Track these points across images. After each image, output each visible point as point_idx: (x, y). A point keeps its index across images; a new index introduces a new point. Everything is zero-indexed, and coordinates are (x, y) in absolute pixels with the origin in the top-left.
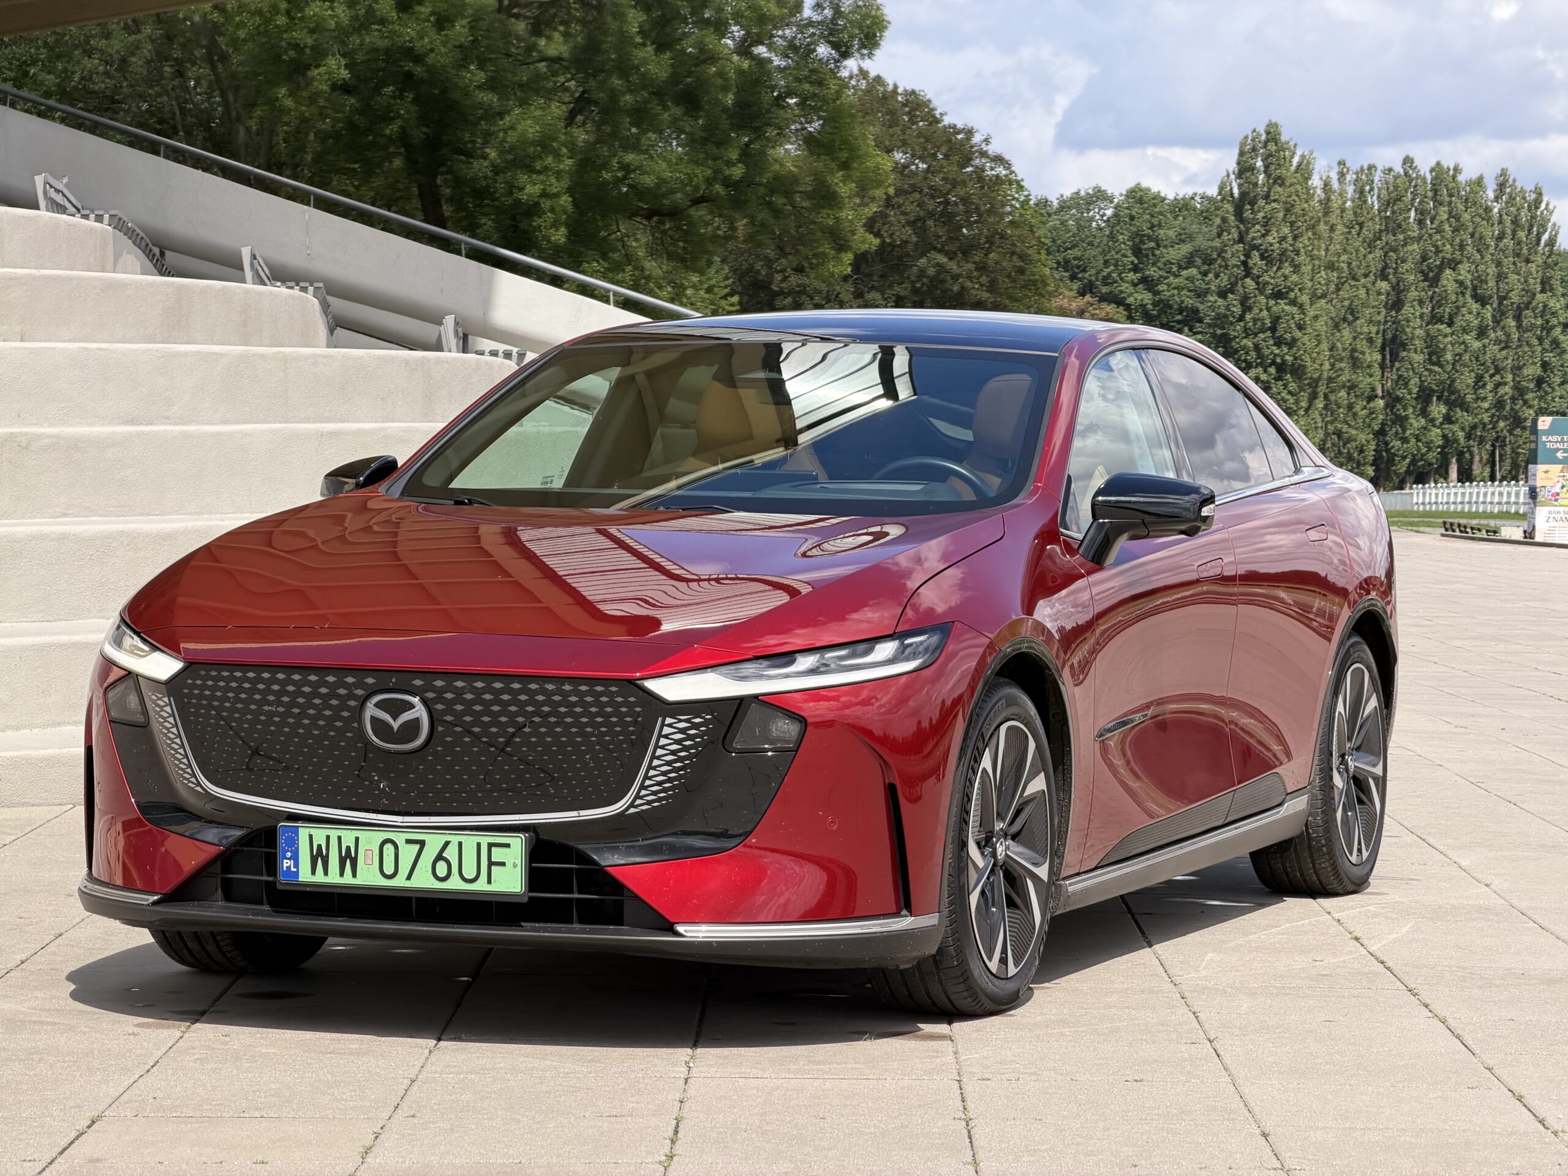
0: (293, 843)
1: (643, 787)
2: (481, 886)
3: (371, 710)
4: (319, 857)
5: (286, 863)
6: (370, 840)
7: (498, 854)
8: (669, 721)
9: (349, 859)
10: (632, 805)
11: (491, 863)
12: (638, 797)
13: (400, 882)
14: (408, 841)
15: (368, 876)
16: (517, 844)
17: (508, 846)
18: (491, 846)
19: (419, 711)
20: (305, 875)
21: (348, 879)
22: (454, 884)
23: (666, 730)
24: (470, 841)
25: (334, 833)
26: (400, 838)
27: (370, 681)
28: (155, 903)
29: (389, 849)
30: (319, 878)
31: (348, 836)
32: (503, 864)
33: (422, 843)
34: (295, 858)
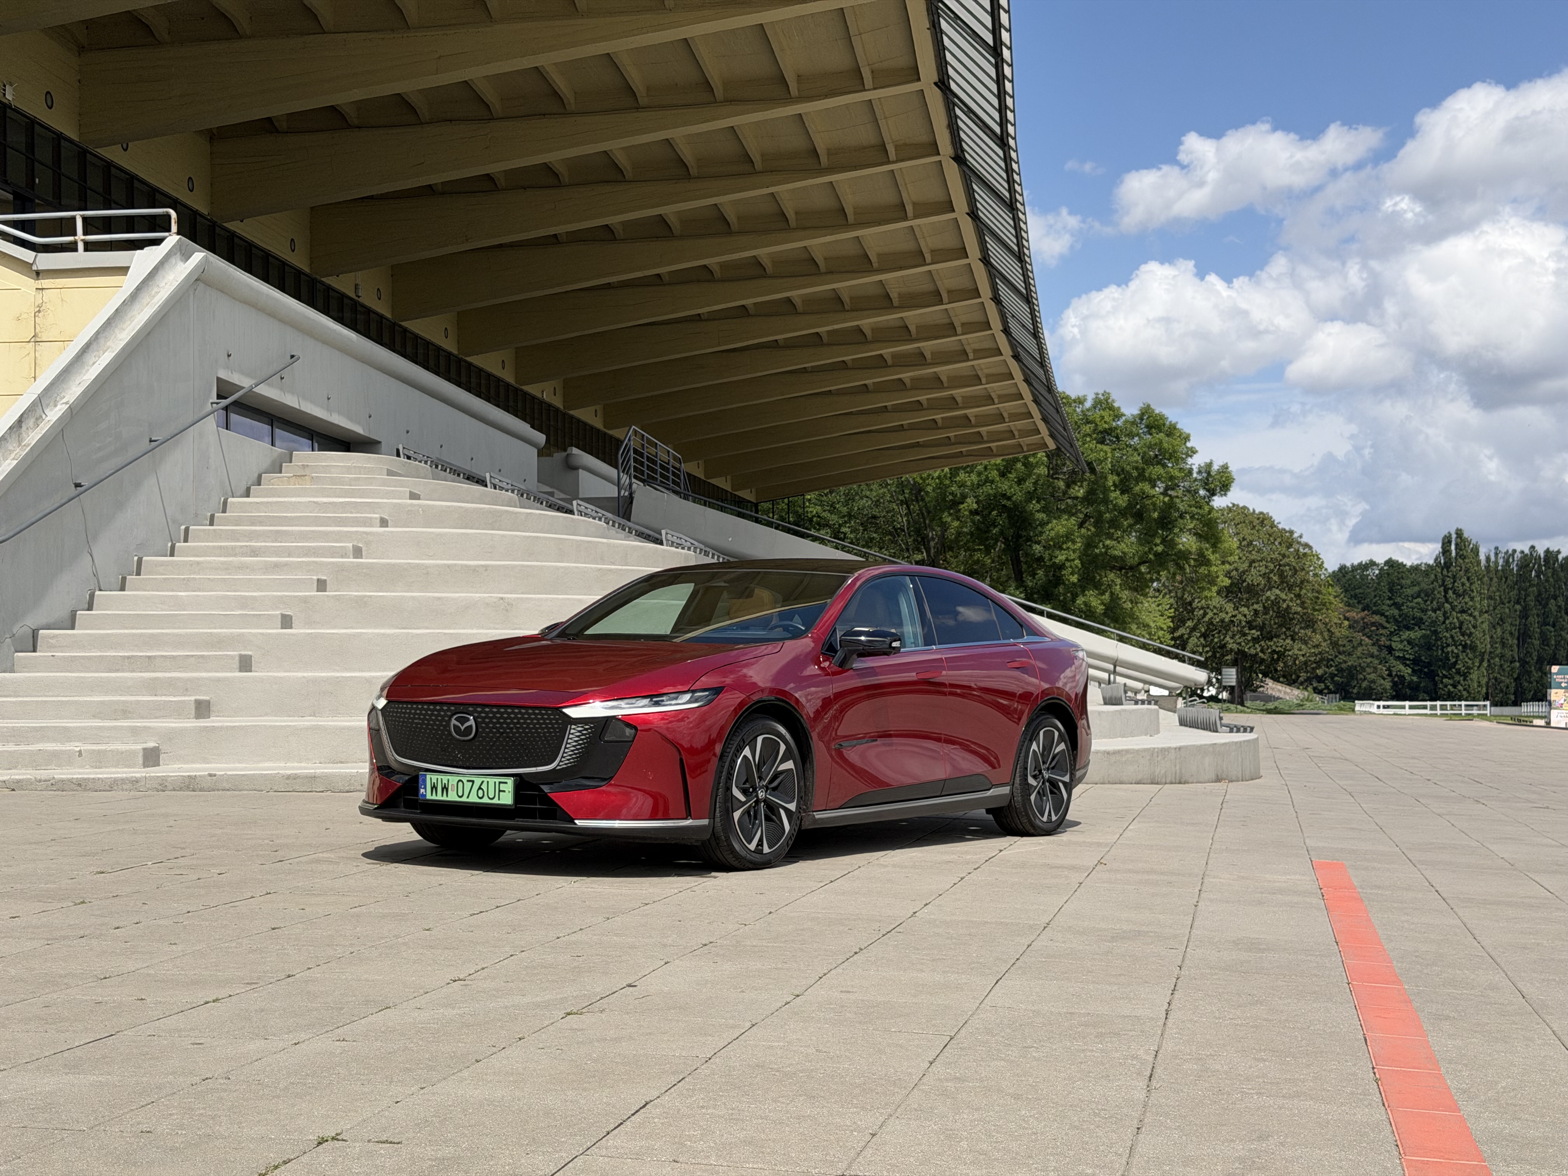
0: (425, 781)
1: (563, 757)
2: (495, 801)
3: (454, 722)
4: (434, 788)
5: (422, 791)
6: (453, 780)
7: (503, 787)
8: (573, 727)
9: (445, 788)
10: (558, 765)
11: (500, 791)
12: (561, 761)
13: (464, 799)
14: (468, 781)
15: (452, 797)
16: (510, 781)
17: (506, 783)
18: (500, 783)
19: (472, 722)
20: (429, 797)
21: (445, 798)
22: (485, 800)
23: (572, 731)
24: (492, 781)
25: (439, 777)
26: (464, 779)
27: (453, 708)
28: (376, 809)
29: (460, 784)
30: (434, 797)
31: (445, 778)
32: (504, 791)
33: (473, 782)
34: (425, 788)
